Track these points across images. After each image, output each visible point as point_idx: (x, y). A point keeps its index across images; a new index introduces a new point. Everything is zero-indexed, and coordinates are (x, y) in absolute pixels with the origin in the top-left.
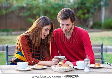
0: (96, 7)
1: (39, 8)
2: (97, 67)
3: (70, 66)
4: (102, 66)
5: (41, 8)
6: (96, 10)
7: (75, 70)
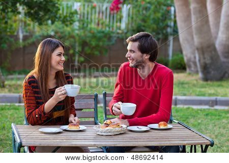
0: (160, 36)
1: (73, 37)
2: (162, 127)
3: (122, 127)
4: (169, 126)
5: (77, 38)
6: (160, 41)
7: (130, 132)
